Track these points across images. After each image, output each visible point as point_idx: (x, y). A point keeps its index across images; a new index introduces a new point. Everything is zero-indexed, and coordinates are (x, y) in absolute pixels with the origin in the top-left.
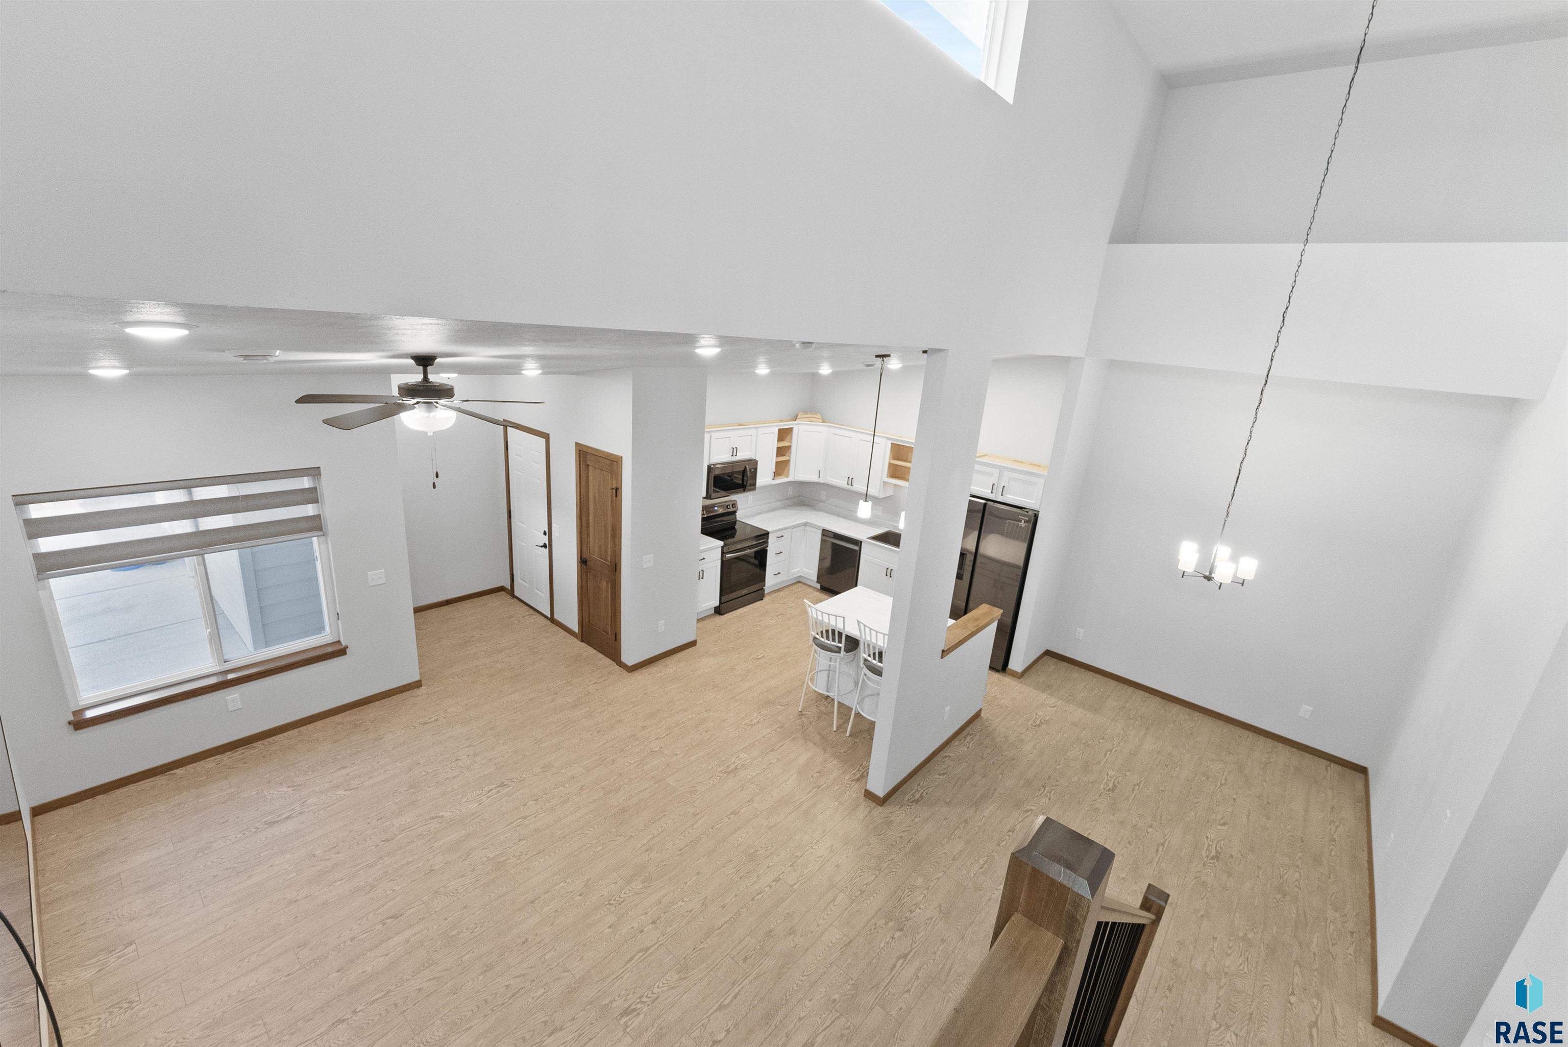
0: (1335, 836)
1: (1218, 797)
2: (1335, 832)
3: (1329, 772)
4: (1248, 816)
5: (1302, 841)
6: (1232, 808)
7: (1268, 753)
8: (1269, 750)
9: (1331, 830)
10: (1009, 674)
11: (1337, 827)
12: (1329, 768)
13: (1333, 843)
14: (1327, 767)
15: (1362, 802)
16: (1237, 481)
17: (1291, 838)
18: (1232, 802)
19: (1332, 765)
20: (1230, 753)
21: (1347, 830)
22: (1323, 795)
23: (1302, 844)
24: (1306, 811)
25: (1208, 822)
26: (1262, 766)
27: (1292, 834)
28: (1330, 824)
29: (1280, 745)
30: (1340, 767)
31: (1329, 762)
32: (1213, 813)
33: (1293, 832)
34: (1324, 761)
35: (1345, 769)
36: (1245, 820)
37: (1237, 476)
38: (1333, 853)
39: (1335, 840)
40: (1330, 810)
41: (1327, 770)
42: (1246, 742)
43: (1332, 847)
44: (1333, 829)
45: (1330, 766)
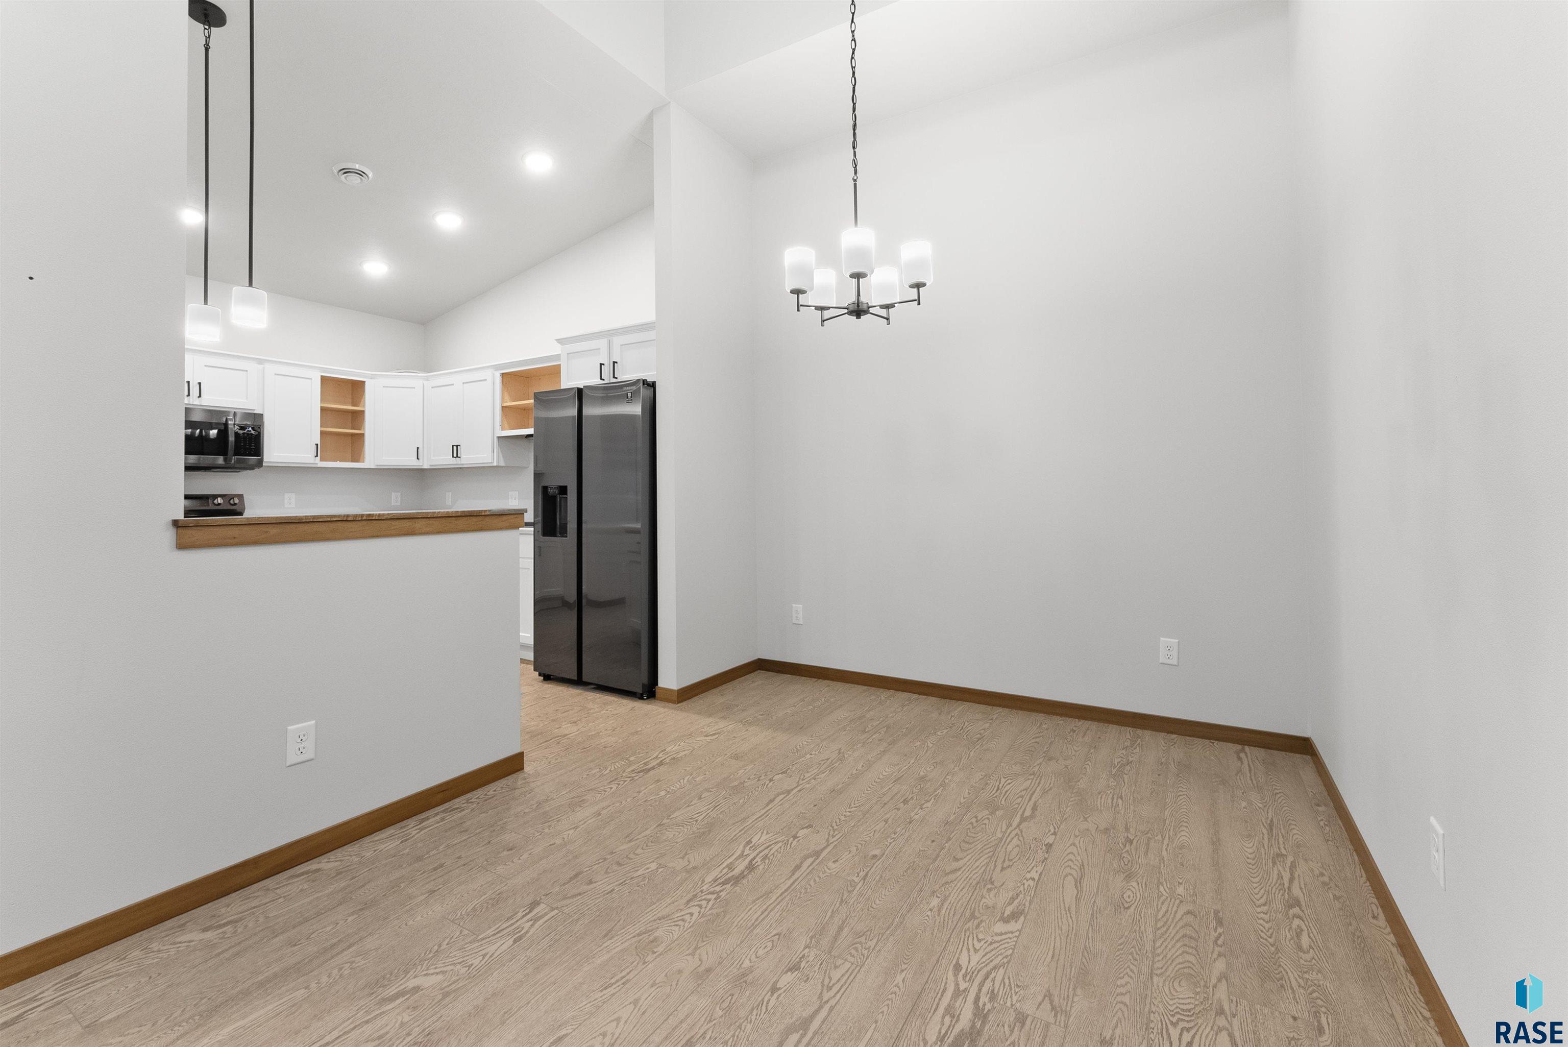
0: (1296, 891)
1: (1010, 848)
2: (1291, 880)
3: (1246, 762)
4: (1078, 883)
5: (1220, 922)
6: (1040, 869)
7: (1126, 748)
8: (1128, 743)
9: (1280, 877)
10: (661, 700)
11: (1293, 867)
12: (1242, 755)
13: (1296, 910)
14: (1238, 753)
15: (1326, 805)
16: (854, 134)
17: (1190, 918)
18: (1041, 855)
19: (1247, 748)
20: (1050, 759)
21: (1317, 872)
22: (1244, 804)
23: (1220, 930)
24: (1216, 843)
25: (973, 916)
26: (1114, 771)
27: (1191, 907)
28: (1274, 863)
29: (1147, 734)
30: (1263, 750)
31: (1240, 747)
32: (989, 890)
33: (1194, 902)
34: (1230, 745)
35: (1272, 751)
36: (1070, 892)
37: (852, 123)
38: (1305, 941)
39: (1297, 903)
40: (1265, 831)
41: (1240, 759)
42: (1083, 736)
43: (1297, 922)
44: (1286, 876)
45: (1243, 750)
